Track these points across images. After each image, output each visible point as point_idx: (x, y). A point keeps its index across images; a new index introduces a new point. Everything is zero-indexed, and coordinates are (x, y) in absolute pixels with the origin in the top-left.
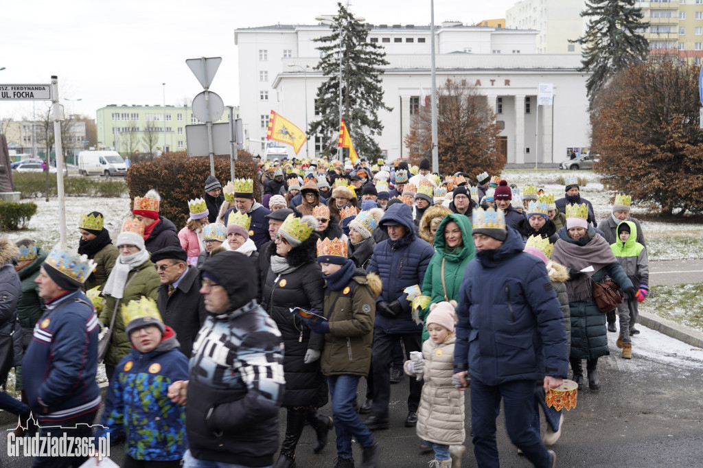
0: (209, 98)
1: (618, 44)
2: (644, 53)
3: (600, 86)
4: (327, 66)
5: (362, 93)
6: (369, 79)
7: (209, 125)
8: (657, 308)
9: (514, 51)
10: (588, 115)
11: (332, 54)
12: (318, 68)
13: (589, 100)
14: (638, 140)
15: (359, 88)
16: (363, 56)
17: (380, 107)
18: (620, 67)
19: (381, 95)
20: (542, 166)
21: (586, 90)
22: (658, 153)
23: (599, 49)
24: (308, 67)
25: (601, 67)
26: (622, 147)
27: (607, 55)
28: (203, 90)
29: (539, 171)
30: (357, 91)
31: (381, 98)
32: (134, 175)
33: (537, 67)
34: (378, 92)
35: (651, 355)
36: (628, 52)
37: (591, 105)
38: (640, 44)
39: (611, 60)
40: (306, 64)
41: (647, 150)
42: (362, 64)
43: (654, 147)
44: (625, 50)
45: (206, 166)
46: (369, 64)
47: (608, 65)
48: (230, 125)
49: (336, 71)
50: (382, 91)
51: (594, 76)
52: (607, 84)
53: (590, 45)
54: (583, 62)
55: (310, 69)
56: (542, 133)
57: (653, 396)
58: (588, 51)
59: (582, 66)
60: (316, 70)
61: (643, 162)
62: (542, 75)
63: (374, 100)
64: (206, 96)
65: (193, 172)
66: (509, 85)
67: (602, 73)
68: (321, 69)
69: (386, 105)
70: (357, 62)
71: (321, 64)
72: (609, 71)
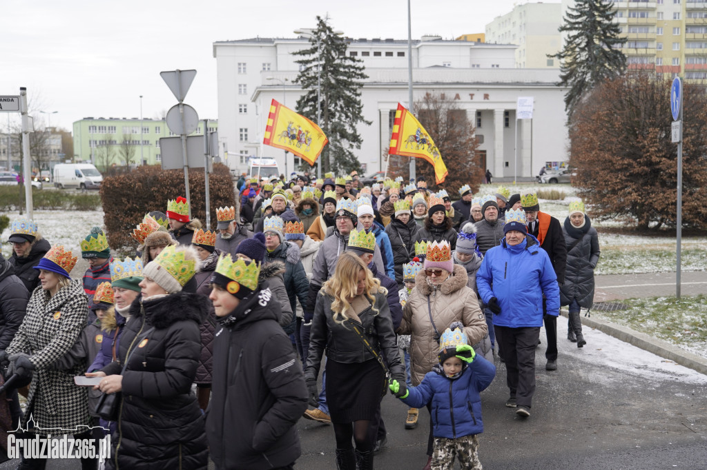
0: (183, 110)
1: (596, 58)
2: (622, 68)
3: (578, 101)
4: (306, 79)
5: (341, 107)
6: (348, 93)
7: (183, 138)
8: (629, 321)
9: (493, 66)
10: (566, 130)
11: (311, 68)
12: (297, 81)
13: (568, 114)
14: (615, 154)
15: (338, 102)
16: (342, 70)
17: (359, 121)
18: (598, 81)
19: (360, 108)
20: (522, 180)
21: (564, 104)
22: (635, 167)
23: (577, 63)
24: (286, 80)
25: (579, 81)
26: (599, 161)
27: (585, 70)
28: (178, 103)
29: (518, 185)
30: (336, 105)
31: (360, 112)
32: (108, 188)
33: (516, 81)
34: (357, 106)
35: (621, 367)
36: (605, 67)
37: (569, 119)
38: (617, 59)
39: (589, 75)
40: (284, 77)
41: (625, 164)
42: (341, 78)
43: (631, 161)
44: (602, 65)
45: (180, 179)
46: (348, 77)
47: (587, 80)
48: (205, 138)
49: (315, 85)
50: (361, 105)
51: (572, 90)
52: (585, 99)
53: (569, 60)
54: (562, 77)
55: (289, 83)
56: (521, 147)
57: (623, 407)
58: (566, 66)
59: (560, 80)
60: (295, 83)
61: (620, 175)
62: (521, 89)
63: (353, 113)
64: (181, 109)
65: (168, 185)
66: (488, 99)
67: (580, 87)
68: (300, 82)
69: (365, 119)
70: (336, 76)
71: (300, 77)
72: (587, 85)
